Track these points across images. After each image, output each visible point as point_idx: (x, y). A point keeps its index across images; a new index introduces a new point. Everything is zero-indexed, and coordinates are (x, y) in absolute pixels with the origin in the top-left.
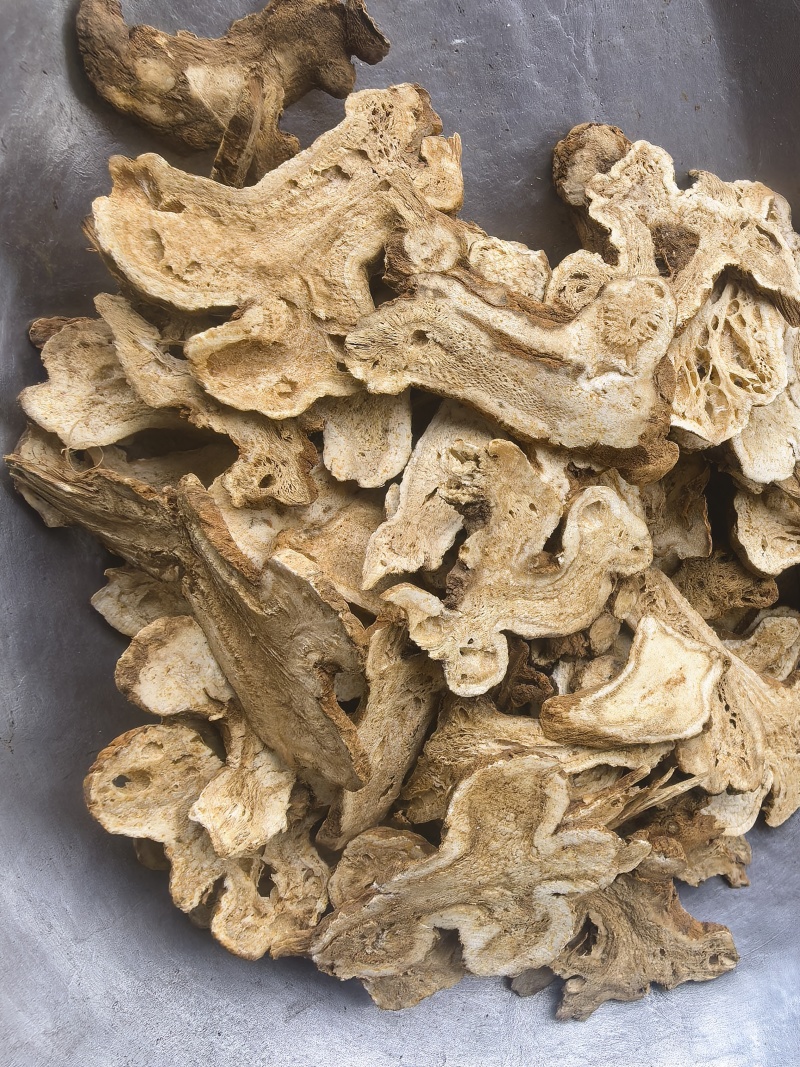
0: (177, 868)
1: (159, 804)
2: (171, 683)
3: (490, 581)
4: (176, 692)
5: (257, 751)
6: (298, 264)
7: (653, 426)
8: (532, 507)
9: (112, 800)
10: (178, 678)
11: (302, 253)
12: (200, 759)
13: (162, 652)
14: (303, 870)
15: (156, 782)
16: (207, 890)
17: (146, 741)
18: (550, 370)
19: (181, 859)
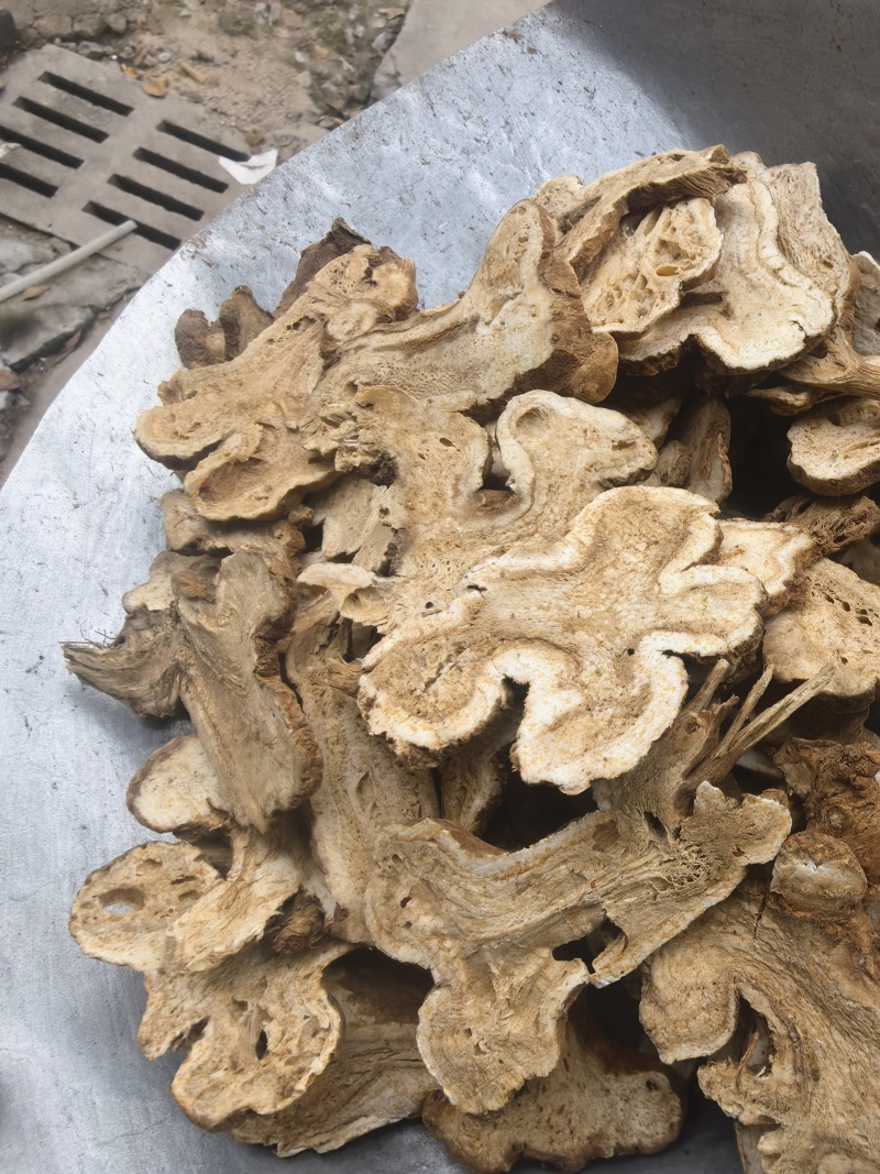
0: (152, 1004)
1: (149, 929)
2: (172, 794)
3: (429, 536)
4: (177, 804)
5: (258, 861)
6: (271, 392)
7: (559, 323)
8: (445, 442)
9: (95, 918)
10: (180, 790)
11: (273, 384)
12: (203, 882)
13: (165, 764)
14: (306, 1017)
15: (150, 903)
16: (181, 1035)
17: (144, 858)
18: (451, 339)
19: (159, 995)
